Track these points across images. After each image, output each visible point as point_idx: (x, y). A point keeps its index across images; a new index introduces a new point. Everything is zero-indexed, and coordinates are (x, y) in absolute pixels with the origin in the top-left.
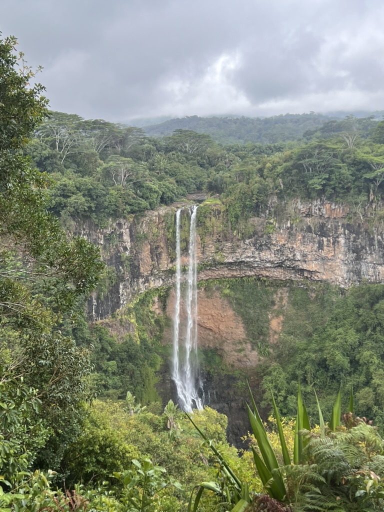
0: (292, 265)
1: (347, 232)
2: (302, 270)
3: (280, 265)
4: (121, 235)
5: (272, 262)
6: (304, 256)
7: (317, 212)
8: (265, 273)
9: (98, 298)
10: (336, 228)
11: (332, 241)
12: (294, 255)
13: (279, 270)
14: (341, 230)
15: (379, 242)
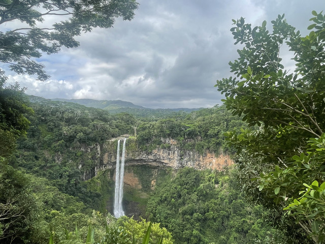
0: (159, 161)
1: (178, 149)
2: (163, 163)
3: (155, 161)
4: (97, 148)
5: (152, 160)
6: (164, 157)
7: (168, 142)
8: (150, 163)
9: (86, 172)
10: (174, 148)
11: (173, 153)
12: (160, 157)
14: (176, 149)
15: (188, 153)
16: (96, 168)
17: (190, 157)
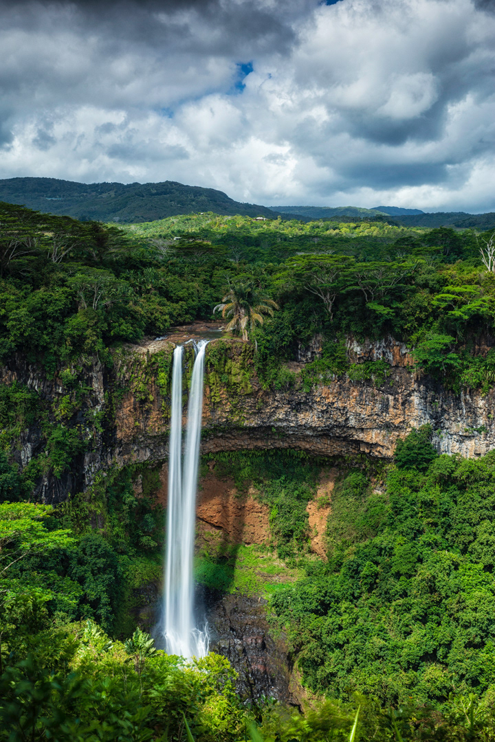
0: (344, 433)
2: (358, 443)
4: (90, 380)
5: (314, 429)
6: (361, 421)
7: (381, 357)
8: (303, 444)
9: (51, 476)
11: (400, 401)
12: (347, 419)
13: (324, 441)
15: (467, 404)
16: (87, 459)
17: (475, 421)
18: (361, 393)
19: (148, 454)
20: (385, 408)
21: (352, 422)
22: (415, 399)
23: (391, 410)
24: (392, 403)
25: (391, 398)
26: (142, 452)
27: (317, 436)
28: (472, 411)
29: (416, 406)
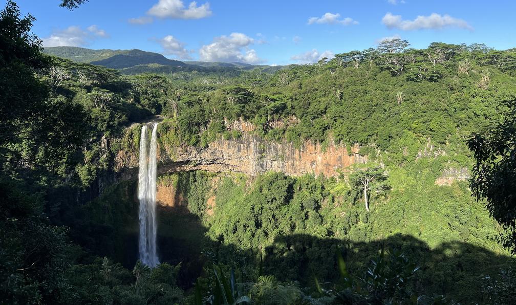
0: (222, 162)
1: (255, 140)
2: (228, 165)
4: (101, 143)
5: (208, 161)
6: (230, 156)
7: (237, 128)
9: (82, 189)
10: (249, 138)
11: (246, 147)
12: (223, 155)
13: (213, 165)
14: (251, 140)
15: (274, 147)
16: (100, 181)
17: (277, 154)
18: (229, 144)
19: (130, 176)
20: (239, 150)
21: (225, 157)
22: (252, 146)
23: (242, 151)
24: (242, 148)
25: (242, 145)
26: (127, 176)
27: (210, 164)
28: (276, 149)
29: (252, 149)
